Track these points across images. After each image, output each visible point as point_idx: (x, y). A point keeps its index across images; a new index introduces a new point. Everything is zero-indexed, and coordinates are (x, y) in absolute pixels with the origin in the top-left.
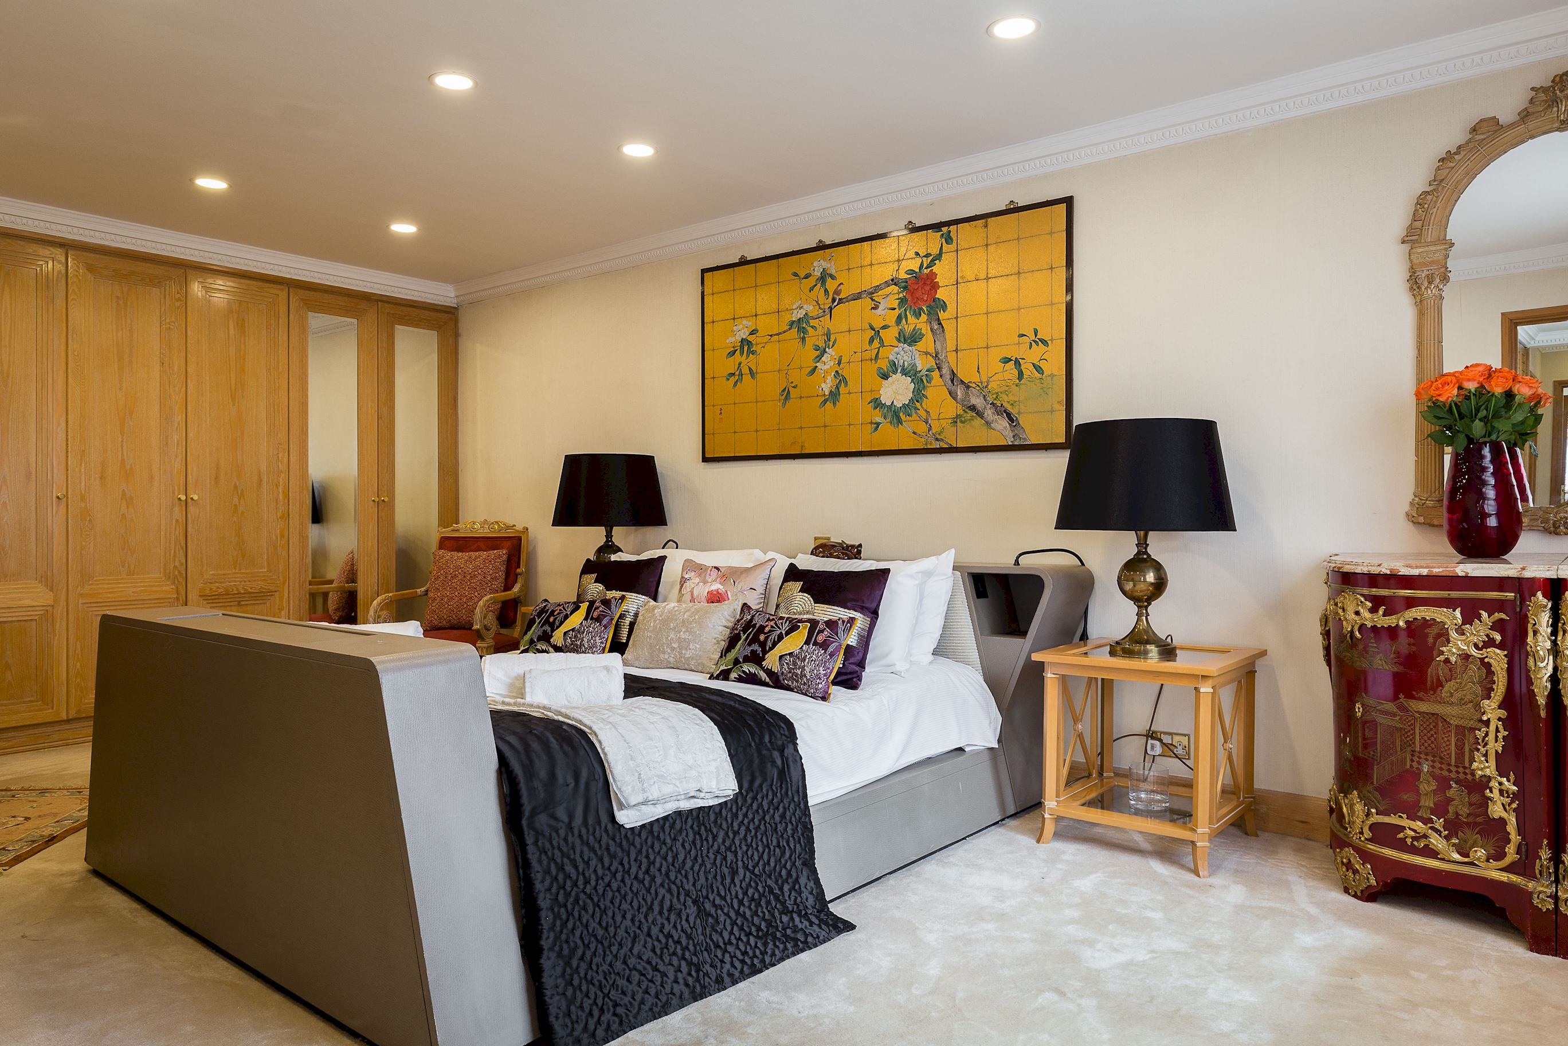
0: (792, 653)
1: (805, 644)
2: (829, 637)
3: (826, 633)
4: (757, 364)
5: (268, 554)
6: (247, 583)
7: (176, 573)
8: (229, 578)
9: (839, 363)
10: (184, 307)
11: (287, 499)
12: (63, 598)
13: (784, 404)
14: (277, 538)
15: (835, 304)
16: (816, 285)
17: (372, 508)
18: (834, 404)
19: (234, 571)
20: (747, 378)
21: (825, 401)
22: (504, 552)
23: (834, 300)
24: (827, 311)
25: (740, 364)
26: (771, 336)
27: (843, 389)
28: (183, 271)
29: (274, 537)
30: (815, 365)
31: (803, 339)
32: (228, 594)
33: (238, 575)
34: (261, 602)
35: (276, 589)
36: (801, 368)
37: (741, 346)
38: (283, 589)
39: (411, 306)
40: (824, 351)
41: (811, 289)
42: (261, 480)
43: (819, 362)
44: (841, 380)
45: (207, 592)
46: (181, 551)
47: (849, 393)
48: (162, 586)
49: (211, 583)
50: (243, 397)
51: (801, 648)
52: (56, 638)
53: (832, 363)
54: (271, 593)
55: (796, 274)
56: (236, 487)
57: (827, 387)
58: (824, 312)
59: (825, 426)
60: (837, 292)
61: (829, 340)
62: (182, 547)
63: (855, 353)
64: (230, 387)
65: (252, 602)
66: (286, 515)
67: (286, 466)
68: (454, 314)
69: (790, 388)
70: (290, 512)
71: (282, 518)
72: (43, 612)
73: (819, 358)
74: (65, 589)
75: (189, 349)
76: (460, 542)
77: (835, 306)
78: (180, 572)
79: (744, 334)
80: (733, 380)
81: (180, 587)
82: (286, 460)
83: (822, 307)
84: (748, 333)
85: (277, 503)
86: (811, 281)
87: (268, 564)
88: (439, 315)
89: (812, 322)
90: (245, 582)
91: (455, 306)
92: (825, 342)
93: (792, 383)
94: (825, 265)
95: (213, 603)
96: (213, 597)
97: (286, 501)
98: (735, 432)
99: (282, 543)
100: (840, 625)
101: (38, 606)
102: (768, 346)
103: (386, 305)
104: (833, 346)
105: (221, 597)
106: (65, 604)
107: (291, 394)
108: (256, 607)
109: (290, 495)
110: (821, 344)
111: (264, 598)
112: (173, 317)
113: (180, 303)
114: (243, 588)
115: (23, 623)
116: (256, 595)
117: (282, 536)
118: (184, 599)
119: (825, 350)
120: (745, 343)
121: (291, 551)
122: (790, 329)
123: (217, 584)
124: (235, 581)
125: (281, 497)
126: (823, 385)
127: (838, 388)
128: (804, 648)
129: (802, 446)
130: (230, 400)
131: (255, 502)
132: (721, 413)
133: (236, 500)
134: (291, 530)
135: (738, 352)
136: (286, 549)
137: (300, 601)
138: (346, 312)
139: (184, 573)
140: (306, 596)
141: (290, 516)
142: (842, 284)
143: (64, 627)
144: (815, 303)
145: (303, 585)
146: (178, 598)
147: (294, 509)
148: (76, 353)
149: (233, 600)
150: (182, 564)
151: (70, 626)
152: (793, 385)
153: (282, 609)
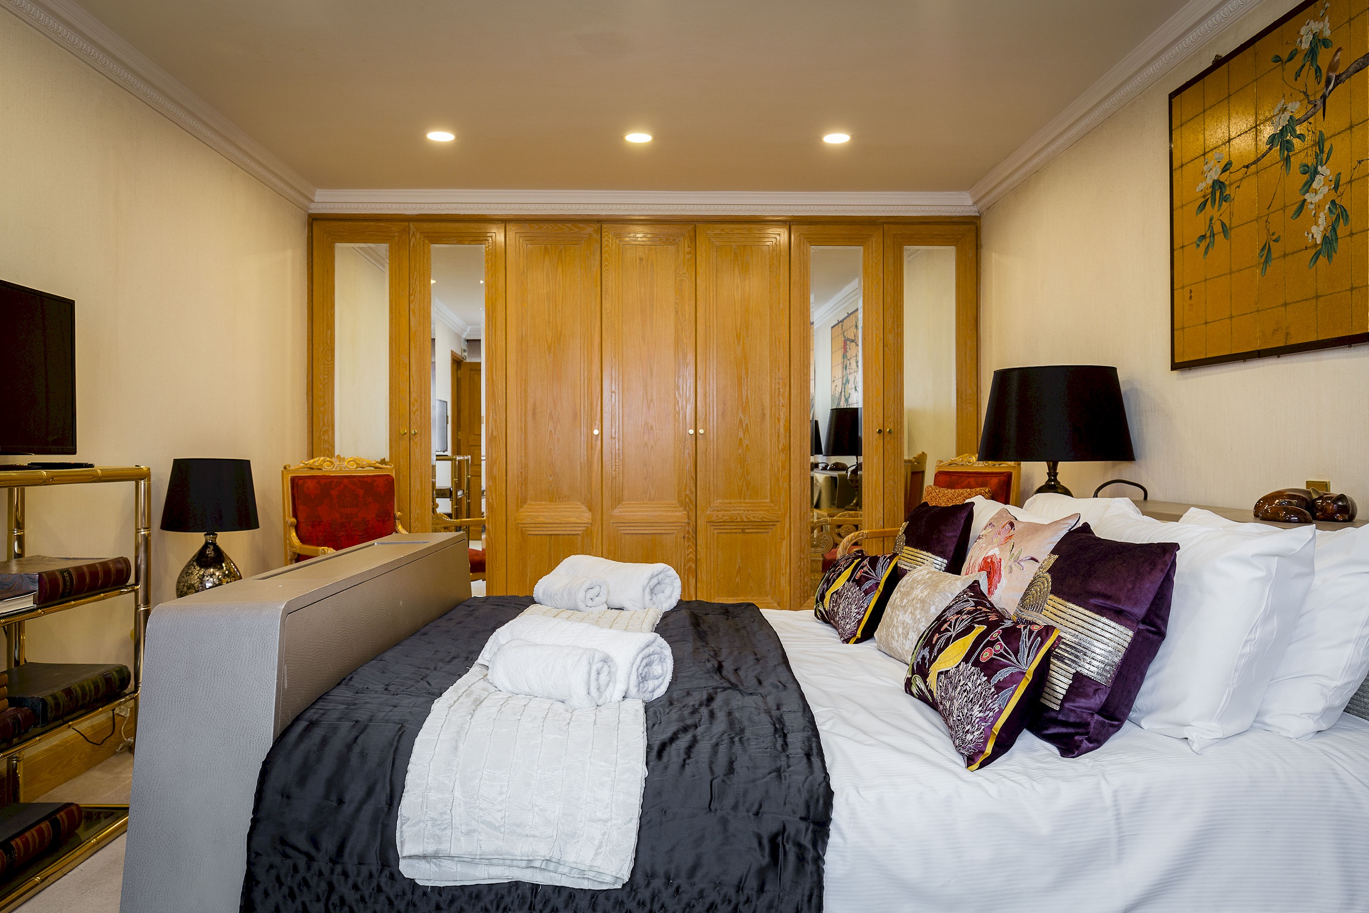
0: (947, 672)
1: (963, 661)
2: (1001, 655)
3: (997, 647)
4: (1231, 214)
5: (770, 484)
6: (750, 512)
7: (687, 500)
8: (734, 507)
9: (1336, 188)
10: (694, 259)
11: (788, 432)
12: (598, 517)
13: (1264, 269)
14: (778, 469)
15: (1331, 87)
16: (1303, 66)
17: (876, 440)
18: (1329, 257)
19: (739, 500)
20: (1219, 238)
21: (1317, 256)
22: (987, 490)
23: (1328, 82)
24: (1319, 103)
25: (1211, 220)
26: (1247, 167)
27: (1342, 230)
28: (693, 226)
29: (776, 469)
30: (1302, 198)
31: (1287, 160)
32: (733, 522)
33: (743, 505)
34: (764, 531)
35: (777, 520)
36: (1284, 208)
37: (1212, 192)
38: (785, 519)
39: (923, 223)
40: (1316, 172)
41: (1298, 74)
42: (764, 414)
43: (1307, 191)
44: (1338, 215)
45: (714, 519)
46: (692, 481)
47: (1351, 234)
48: (676, 511)
49: (718, 511)
50: (747, 337)
51: (958, 667)
52: (594, 550)
53: (1326, 189)
54: (773, 523)
55: (1277, 59)
56: (741, 421)
57: (1317, 232)
58: (1315, 105)
59: (1317, 297)
60: (1332, 67)
61: (1322, 151)
62: (692, 477)
63: (1360, 162)
64: (736, 328)
65: (755, 530)
66: (787, 447)
67: (787, 401)
68: (975, 224)
69: (1272, 243)
70: (792, 445)
71: (783, 450)
72: (584, 529)
73: (1307, 186)
74: (600, 510)
75: (698, 297)
76: (954, 477)
77: (1329, 93)
78: (690, 499)
79: (1214, 175)
80: (1203, 245)
81: (690, 514)
82: (787, 394)
83: (1312, 99)
84: (1219, 171)
85: (779, 437)
86: (1298, 60)
87: (771, 495)
88: (956, 227)
89: (1299, 130)
90: (748, 511)
91: (977, 214)
92: (1317, 156)
93: (1273, 234)
94: (1315, 26)
95: (719, 529)
96: (719, 524)
97: (788, 434)
98: (1206, 323)
99: (784, 474)
100: (1023, 637)
101: (581, 523)
102: (1244, 184)
103: (892, 226)
104: (1328, 159)
105: (727, 524)
106: (600, 522)
107: (792, 329)
108: (760, 535)
109: (792, 429)
110: (1310, 161)
111: (767, 527)
112: (685, 269)
113: (690, 255)
114: (746, 517)
115: (571, 536)
116: (758, 524)
117: (783, 468)
118: (694, 524)
119: (1316, 169)
120: (1217, 187)
121: (792, 483)
122: (1270, 149)
123: (723, 512)
124: (739, 510)
125: (782, 430)
126: (1314, 229)
127: (1334, 230)
128: (961, 667)
129: (1287, 334)
130: (736, 340)
131: (759, 435)
132: (1191, 297)
133: (741, 435)
134: (792, 462)
135: (1209, 203)
136: (788, 480)
137: (801, 532)
138: (850, 240)
139: (694, 501)
140: (807, 527)
141: (792, 449)
142: (1339, 49)
143: (600, 541)
144: (1302, 96)
145: (804, 516)
146: (688, 524)
147: (795, 442)
148: (608, 312)
149: (738, 527)
150: (692, 493)
151: (604, 542)
152: (1274, 237)
153: (783, 539)
